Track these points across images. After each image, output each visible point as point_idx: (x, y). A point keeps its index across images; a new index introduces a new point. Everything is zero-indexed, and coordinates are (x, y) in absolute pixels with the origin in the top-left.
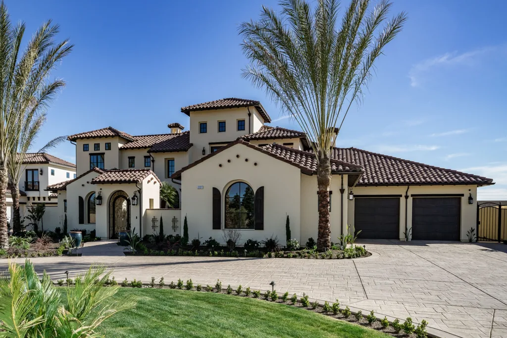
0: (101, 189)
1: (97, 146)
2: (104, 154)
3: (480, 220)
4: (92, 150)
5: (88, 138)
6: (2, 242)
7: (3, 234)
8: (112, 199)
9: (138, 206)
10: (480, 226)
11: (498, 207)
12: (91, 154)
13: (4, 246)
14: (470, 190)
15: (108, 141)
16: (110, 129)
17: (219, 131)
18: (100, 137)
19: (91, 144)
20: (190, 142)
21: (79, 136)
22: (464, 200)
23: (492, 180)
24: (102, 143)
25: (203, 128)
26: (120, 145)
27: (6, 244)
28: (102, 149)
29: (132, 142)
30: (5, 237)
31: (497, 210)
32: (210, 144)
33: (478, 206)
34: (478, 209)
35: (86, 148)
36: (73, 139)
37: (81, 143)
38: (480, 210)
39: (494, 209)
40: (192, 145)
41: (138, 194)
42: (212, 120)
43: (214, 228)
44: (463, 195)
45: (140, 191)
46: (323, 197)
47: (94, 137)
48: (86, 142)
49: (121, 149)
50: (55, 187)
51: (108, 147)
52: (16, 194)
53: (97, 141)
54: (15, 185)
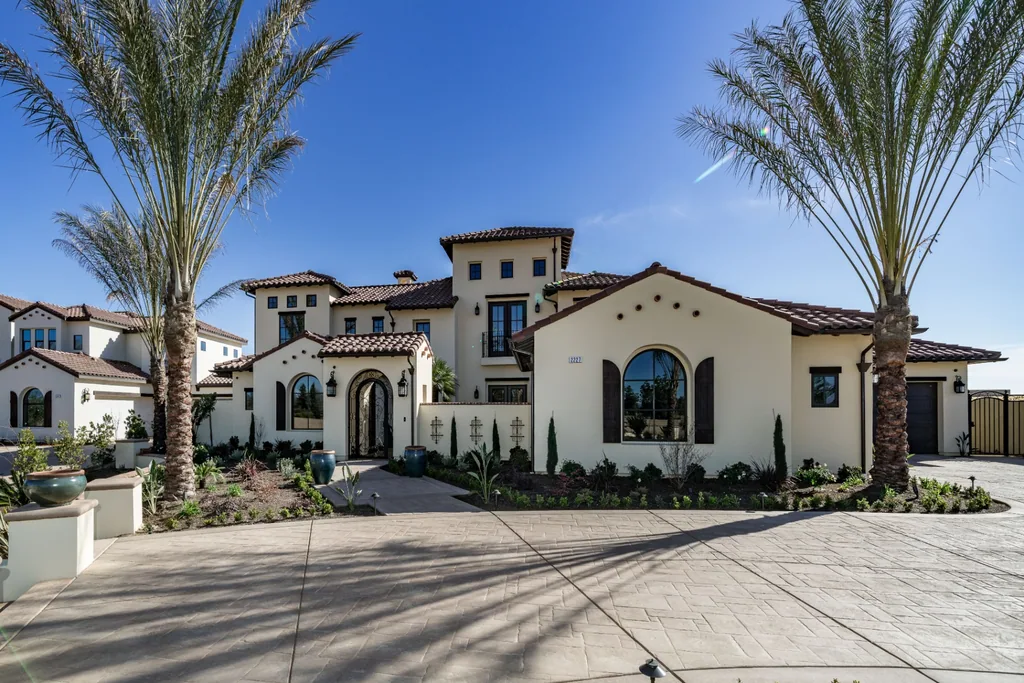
0: (334, 367)
1: (292, 301)
2: (304, 312)
3: (973, 420)
4: (283, 306)
5: (278, 286)
6: (182, 481)
7: (184, 463)
8: (354, 386)
9: (409, 398)
10: (973, 428)
11: (1002, 398)
12: (280, 314)
13: (186, 489)
14: (956, 370)
15: (311, 291)
16: (310, 273)
17: (503, 277)
18: (299, 285)
19: (282, 297)
20: (454, 295)
21: (261, 284)
22: (946, 388)
23: (999, 354)
24: (302, 296)
25: (475, 271)
26: (332, 299)
27: (191, 486)
28: (301, 305)
29: (348, 295)
30: (188, 470)
31: (1002, 403)
32: (487, 297)
33: (970, 397)
34: (970, 402)
35: (272, 303)
36: (251, 289)
37: (263, 296)
38: (973, 403)
39: (997, 401)
40: (457, 298)
41: (408, 376)
42: (490, 259)
43: (607, 440)
44: (944, 379)
45: (412, 371)
46: (896, 377)
47: (289, 285)
48: (273, 293)
49: (333, 305)
50: (229, 366)
51: (311, 301)
52: (160, 378)
53: (292, 292)
54: (159, 361)
